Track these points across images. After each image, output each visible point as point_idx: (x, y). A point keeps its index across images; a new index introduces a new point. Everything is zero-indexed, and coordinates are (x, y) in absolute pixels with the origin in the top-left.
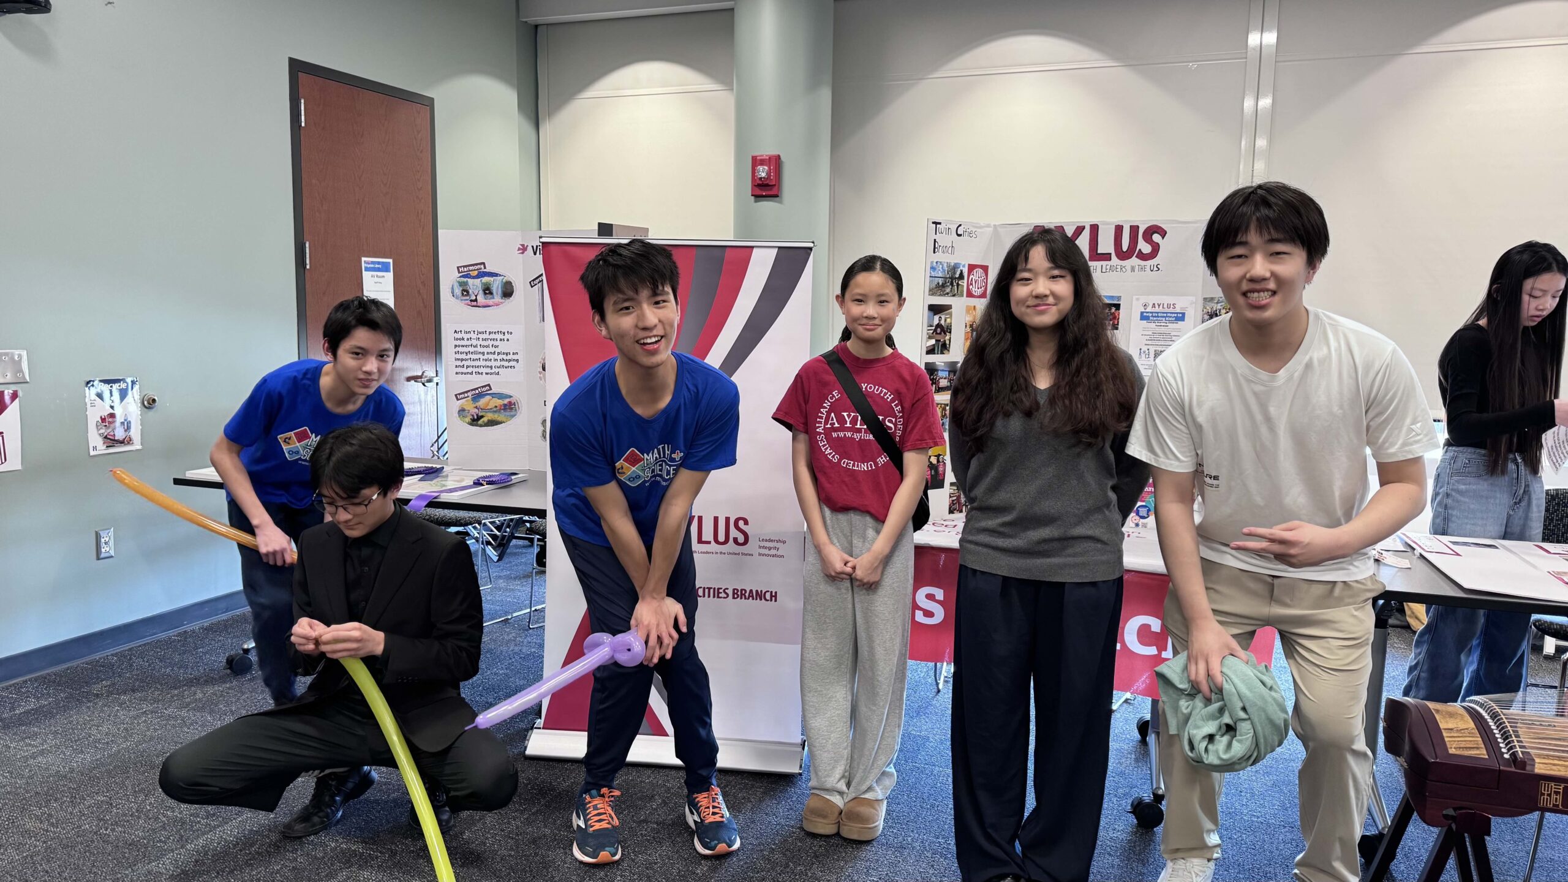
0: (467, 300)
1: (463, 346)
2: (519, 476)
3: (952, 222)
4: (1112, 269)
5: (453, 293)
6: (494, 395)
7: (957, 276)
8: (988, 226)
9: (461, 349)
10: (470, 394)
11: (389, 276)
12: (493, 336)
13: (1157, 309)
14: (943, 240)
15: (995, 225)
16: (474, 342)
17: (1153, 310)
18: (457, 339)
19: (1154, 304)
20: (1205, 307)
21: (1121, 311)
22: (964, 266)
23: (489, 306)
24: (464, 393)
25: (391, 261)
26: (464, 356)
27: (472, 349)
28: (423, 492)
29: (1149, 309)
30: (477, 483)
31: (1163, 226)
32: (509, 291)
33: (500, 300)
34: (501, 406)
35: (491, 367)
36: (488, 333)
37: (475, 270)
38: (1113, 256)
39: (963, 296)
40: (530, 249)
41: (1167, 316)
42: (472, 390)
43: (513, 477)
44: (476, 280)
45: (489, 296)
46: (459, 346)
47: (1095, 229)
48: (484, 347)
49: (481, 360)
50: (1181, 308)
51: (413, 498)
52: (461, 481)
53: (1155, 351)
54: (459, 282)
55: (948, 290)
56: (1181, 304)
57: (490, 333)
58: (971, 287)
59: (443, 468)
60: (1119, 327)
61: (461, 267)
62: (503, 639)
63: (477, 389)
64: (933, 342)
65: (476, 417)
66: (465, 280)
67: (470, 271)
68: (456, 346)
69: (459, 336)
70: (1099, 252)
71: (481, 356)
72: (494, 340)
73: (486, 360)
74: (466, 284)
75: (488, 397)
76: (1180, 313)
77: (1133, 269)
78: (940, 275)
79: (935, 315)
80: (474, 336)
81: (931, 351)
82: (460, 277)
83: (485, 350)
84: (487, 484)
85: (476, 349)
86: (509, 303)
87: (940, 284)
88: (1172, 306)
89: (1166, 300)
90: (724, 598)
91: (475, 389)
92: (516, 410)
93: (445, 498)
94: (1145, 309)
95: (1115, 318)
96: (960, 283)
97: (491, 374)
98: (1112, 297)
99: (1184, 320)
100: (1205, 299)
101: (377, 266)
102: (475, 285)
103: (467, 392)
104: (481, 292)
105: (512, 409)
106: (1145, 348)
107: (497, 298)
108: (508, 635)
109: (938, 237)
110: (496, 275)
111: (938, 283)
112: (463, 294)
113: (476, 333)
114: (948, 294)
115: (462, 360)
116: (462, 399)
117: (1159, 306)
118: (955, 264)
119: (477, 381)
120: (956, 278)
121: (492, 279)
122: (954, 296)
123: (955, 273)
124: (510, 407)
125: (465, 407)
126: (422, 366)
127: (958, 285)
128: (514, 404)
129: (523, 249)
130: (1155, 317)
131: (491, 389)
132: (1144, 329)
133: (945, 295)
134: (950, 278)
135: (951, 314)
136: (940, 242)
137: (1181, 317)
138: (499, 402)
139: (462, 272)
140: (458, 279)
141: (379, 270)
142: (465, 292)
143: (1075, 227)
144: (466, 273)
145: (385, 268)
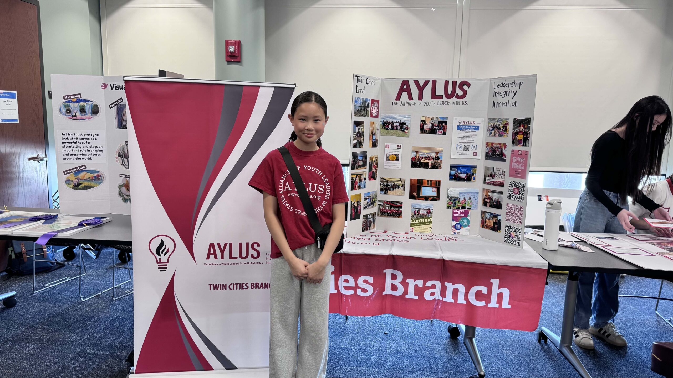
0: (70, 116)
1: (68, 143)
2: (107, 218)
3: (364, 76)
4: (444, 103)
5: (60, 111)
6: (88, 171)
7: (366, 106)
8: (379, 79)
9: (66, 145)
10: (73, 171)
11: (15, 101)
12: (86, 137)
13: (465, 124)
14: (361, 86)
15: (382, 79)
16: (75, 141)
17: (464, 125)
18: (64, 139)
19: (464, 122)
20: (489, 123)
21: (447, 125)
22: (369, 100)
23: (84, 119)
24: (69, 170)
25: (16, 92)
26: (68, 149)
27: (73, 145)
28: (46, 232)
29: (462, 124)
30: (81, 225)
31: (469, 82)
32: (96, 111)
33: (91, 116)
34: (92, 177)
35: (86, 155)
36: (83, 135)
37: (74, 98)
38: (444, 97)
39: (369, 117)
40: (109, 86)
41: (470, 128)
42: (74, 169)
43: (103, 220)
44: (75, 104)
45: (84, 114)
46: (65, 143)
47: (434, 82)
48: (81, 143)
49: (80, 151)
50: (477, 124)
51: (40, 236)
52: (70, 223)
53: (464, 145)
54: (64, 105)
55: (362, 113)
56: (477, 121)
57: (85, 135)
58: (372, 112)
59: (58, 215)
60: (447, 133)
61: (65, 96)
62: (98, 308)
63: (77, 168)
64: (356, 141)
65: (77, 184)
66: (68, 104)
67: (71, 98)
68: (63, 143)
69: (65, 137)
70: (436, 94)
71: (79, 149)
72: (87, 139)
73: (82, 151)
74: (69, 106)
75: (84, 173)
76: (477, 126)
77: (454, 104)
78: (359, 105)
79: (357, 126)
80: (73, 136)
81: (355, 146)
82: (65, 102)
83: (82, 145)
84: (87, 225)
85: (76, 144)
86: (96, 118)
87: (359, 110)
88: (473, 123)
89: (470, 119)
90: (246, 289)
91: (76, 168)
92: (102, 180)
93: (61, 235)
94: (460, 124)
95: (444, 128)
96: (368, 109)
97: (86, 159)
98: (443, 118)
99: (478, 130)
100: (489, 119)
101: (7, 95)
102: (75, 107)
103: (71, 170)
104: (79, 111)
105: (99, 179)
106: (459, 144)
107: (89, 115)
108: (101, 305)
109: (358, 84)
110: (88, 101)
111: (358, 109)
112: (67, 112)
113: (76, 135)
114: (362, 115)
115: (67, 151)
116: (68, 174)
117: (466, 122)
118: (366, 99)
119: (77, 163)
120: (366, 107)
121: (85, 103)
122: (365, 116)
123: (365, 104)
124: (98, 178)
125: (70, 179)
126: (37, 152)
127: (367, 110)
128: (101, 176)
129: (105, 86)
130: (465, 128)
131: (86, 168)
132: (459, 134)
133: (361, 116)
134: (363, 107)
135: (364, 126)
136: (359, 87)
137: (477, 128)
138: (92, 175)
139: (66, 99)
140: (64, 103)
141: (8, 97)
142: (69, 111)
143: (425, 81)
144: (69, 99)
145: (12, 96)
